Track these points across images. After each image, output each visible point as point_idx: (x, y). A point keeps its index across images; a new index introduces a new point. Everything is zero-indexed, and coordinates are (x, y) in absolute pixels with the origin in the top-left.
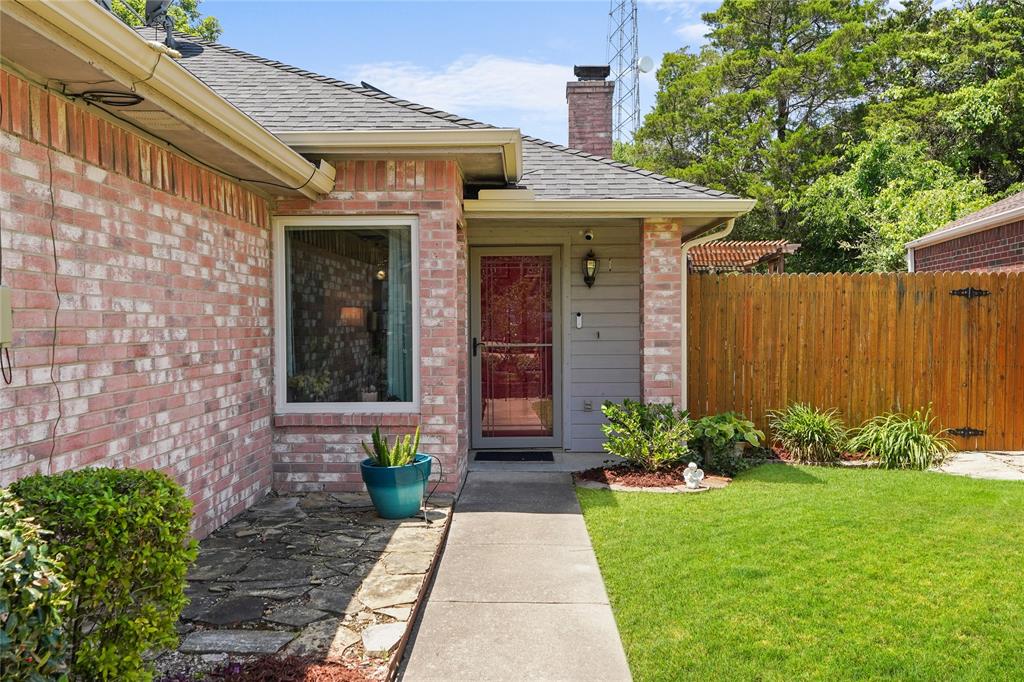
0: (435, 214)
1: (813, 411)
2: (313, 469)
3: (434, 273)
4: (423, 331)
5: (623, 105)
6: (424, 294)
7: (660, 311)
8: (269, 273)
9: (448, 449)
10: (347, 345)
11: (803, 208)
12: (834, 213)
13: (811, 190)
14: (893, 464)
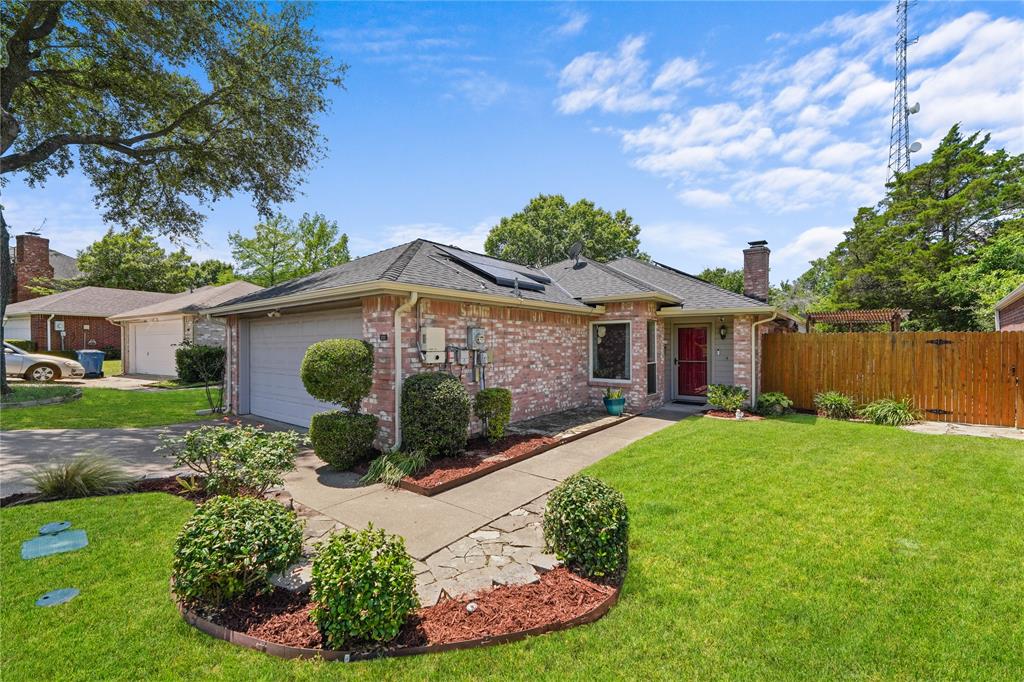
0: (637, 319)
3: (636, 338)
4: (633, 357)
6: (633, 345)
7: (741, 350)
8: (587, 338)
11: (937, 287)
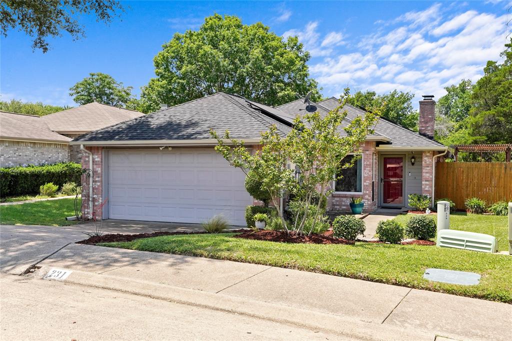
0: (367, 152)
1: (479, 200)
2: (340, 205)
3: (367, 165)
4: (364, 177)
6: (365, 169)
7: (427, 173)
9: (369, 202)
10: (349, 179)
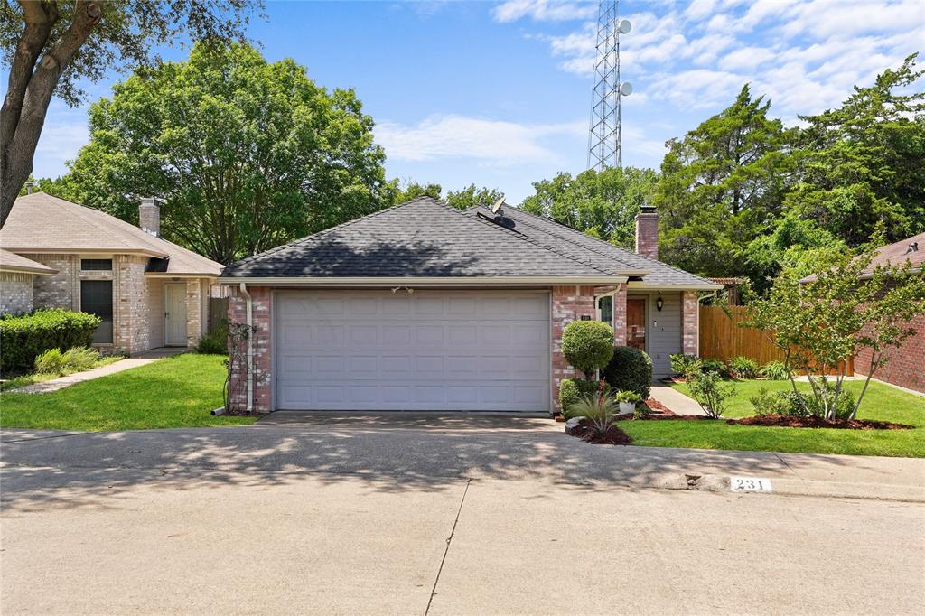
0: (620, 293)
1: (746, 359)
3: (620, 312)
5: (606, 121)
6: (616, 319)
11: (747, 255)
12: (763, 258)
13: (751, 245)
14: (776, 378)
